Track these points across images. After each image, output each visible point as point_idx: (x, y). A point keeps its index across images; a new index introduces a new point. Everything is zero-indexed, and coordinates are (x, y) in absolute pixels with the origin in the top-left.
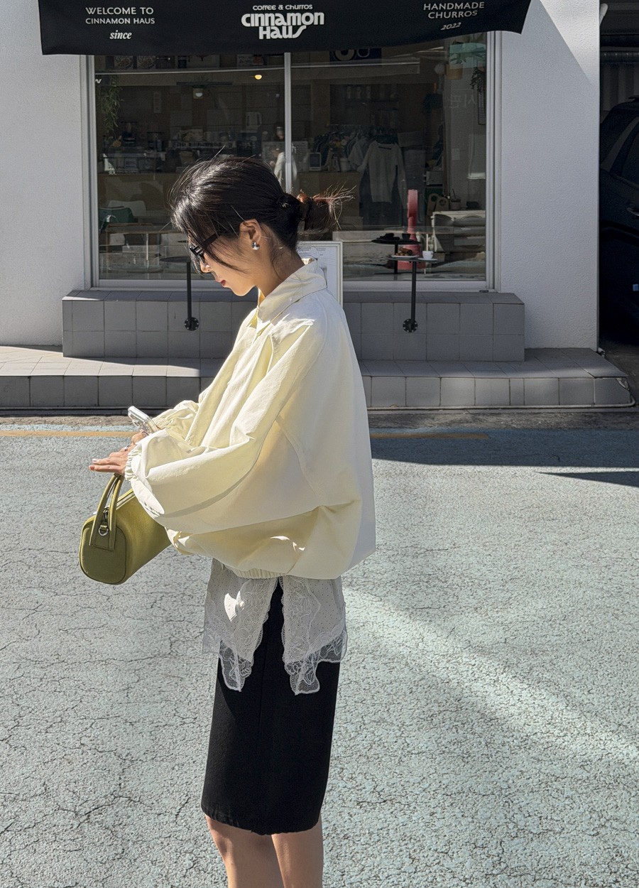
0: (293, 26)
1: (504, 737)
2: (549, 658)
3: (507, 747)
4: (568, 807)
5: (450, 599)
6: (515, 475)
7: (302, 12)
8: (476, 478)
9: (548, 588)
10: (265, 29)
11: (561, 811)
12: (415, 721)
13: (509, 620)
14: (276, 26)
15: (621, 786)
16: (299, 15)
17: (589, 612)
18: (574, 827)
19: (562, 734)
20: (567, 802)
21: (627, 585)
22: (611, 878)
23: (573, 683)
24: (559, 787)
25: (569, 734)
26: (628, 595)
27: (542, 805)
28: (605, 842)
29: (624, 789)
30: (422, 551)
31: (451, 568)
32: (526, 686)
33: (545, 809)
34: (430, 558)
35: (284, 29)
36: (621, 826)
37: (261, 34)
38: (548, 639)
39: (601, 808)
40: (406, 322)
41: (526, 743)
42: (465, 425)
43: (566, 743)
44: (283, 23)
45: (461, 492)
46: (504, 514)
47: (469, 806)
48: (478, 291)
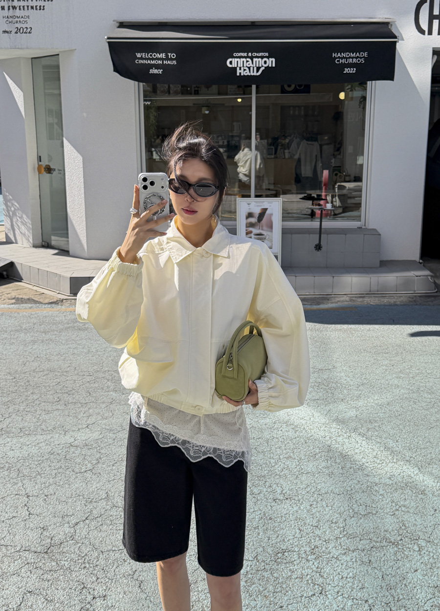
0: (257, 67)
1: (351, 464)
2: (378, 424)
3: (352, 469)
4: (381, 500)
5: (329, 395)
6: (369, 330)
7: (262, 57)
8: (349, 332)
9: (381, 389)
10: (240, 69)
11: (377, 502)
12: (307, 457)
13: (359, 405)
14: (247, 67)
15: (408, 488)
16: (260, 59)
17: (401, 401)
18: (382, 511)
19: (381, 462)
20: (380, 497)
21: (423, 387)
22: (398, 538)
23: (389, 437)
24: (377, 489)
25: (385, 462)
26: (422, 392)
27: (367, 499)
28: (398, 518)
29: (410, 489)
30: (317, 370)
31: (331, 379)
32: (364, 439)
33: (369, 501)
34: (321, 374)
35: (252, 68)
36: (406, 510)
37: (238, 71)
38: (378, 415)
39: (397, 500)
40: (316, 245)
41: (361, 468)
42: (345, 303)
43: (383, 467)
44: (251, 65)
45: (340, 339)
46: (362, 351)
47: (331, 500)
48: (356, 227)
